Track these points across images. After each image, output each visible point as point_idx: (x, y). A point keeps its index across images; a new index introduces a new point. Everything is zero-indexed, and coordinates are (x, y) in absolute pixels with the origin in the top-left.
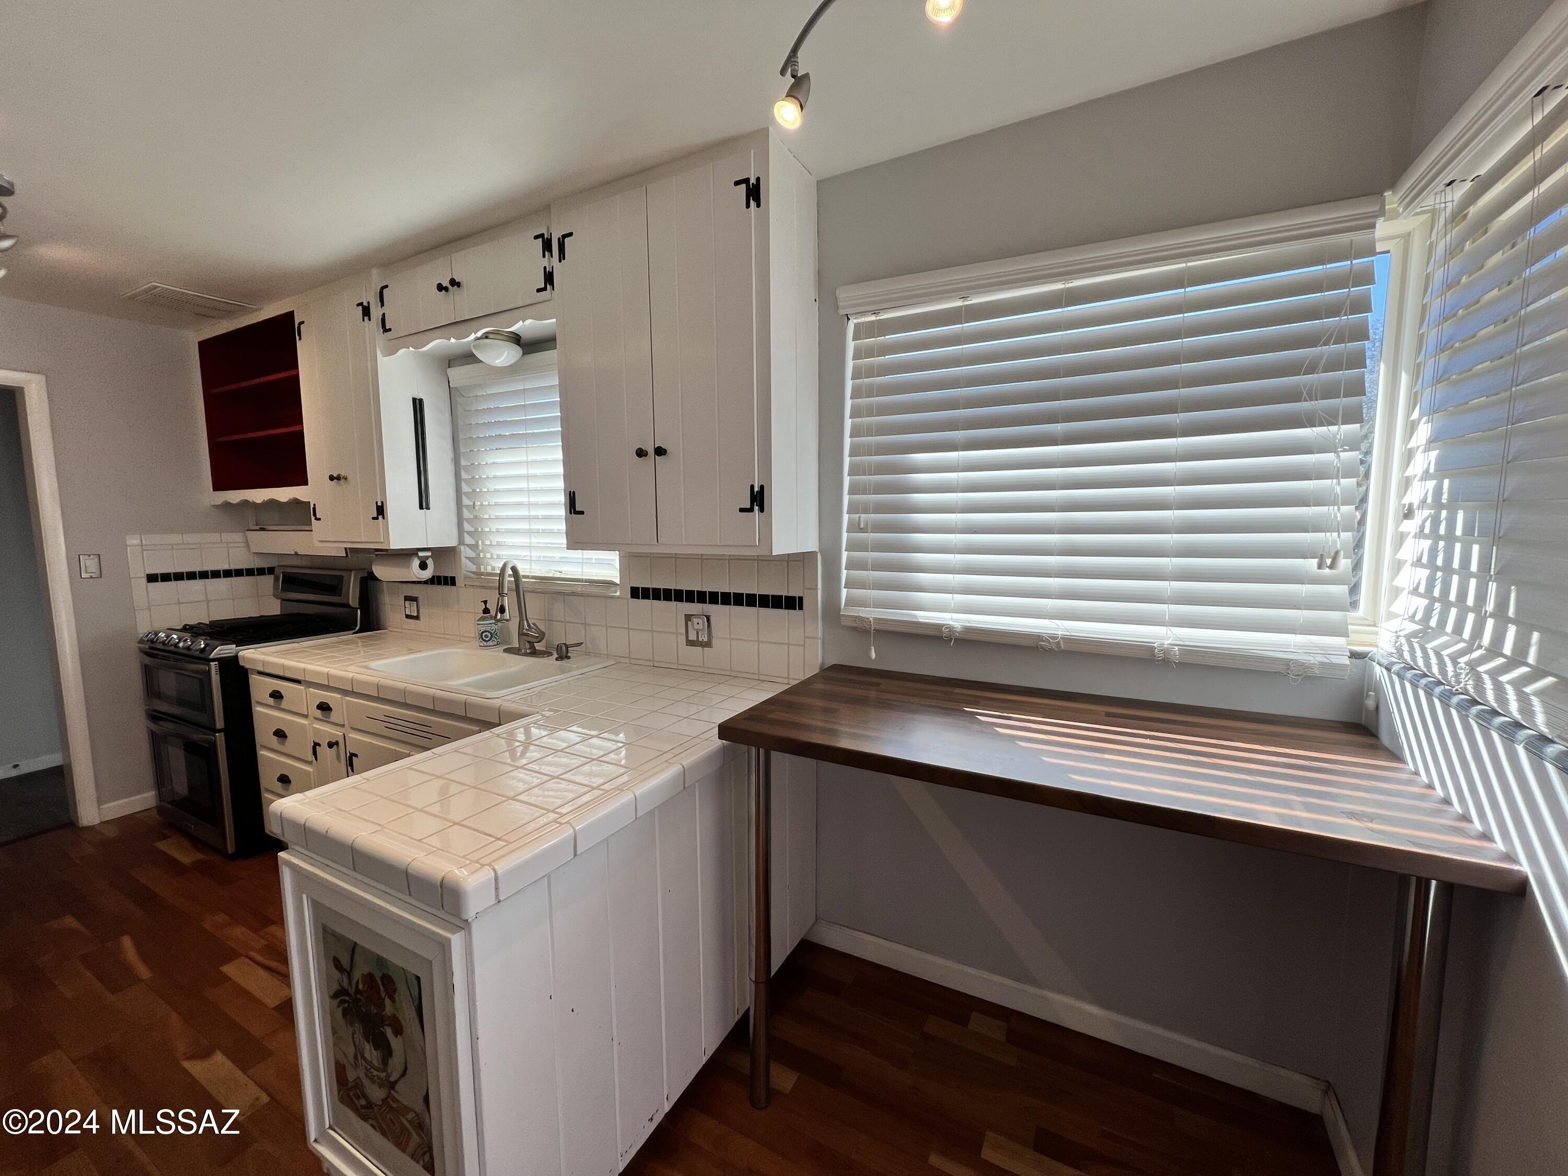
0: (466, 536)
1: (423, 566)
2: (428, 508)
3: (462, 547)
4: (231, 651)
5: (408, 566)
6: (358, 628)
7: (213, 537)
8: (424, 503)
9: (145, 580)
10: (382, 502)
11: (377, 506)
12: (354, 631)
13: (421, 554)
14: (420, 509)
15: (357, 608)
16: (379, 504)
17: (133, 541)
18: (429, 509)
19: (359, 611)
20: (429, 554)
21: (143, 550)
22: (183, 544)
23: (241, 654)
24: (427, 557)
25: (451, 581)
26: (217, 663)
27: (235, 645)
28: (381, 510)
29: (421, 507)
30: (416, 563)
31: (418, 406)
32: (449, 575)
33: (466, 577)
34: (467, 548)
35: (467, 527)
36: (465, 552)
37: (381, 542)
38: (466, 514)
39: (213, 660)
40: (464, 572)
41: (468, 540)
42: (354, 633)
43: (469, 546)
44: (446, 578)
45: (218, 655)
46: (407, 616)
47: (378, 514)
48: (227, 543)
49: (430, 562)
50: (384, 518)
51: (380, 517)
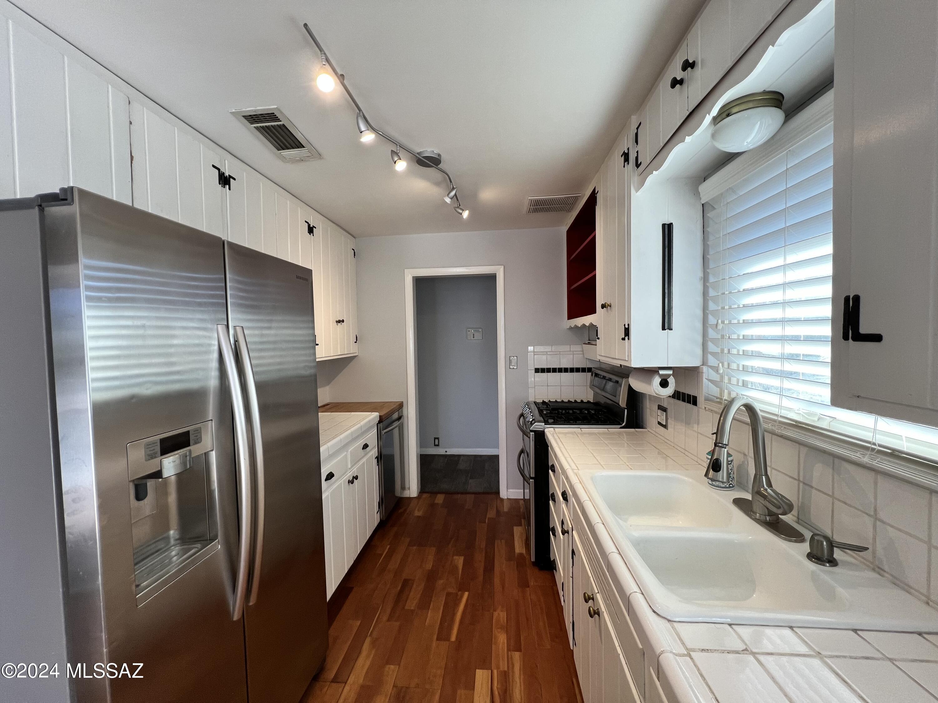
0: (710, 357)
1: (664, 384)
2: (670, 329)
3: (705, 369)
4: (542, 427)
5: (650, 383)
6: (623, 424)
7: (566, 348)
8: (666, 324)
9: (534, 371)
10: (628, 325)
11: (625, 328)
12: (621, 426)
13: (661, 372)
14: (663, 330)
15: (625, 408)
16: (627, 326)
17: (531, 348)
18: (672, 329)
19: (626, 410)
20: (670, 372)
21: (534, 355)
22: (552, 351)
23: (546, 430)
24: (669, 376)
25: (693, 400)
26: (533, 433)
27: (544, 424)
28: (627, 332)
29: (664, 329)
30: (657, 380)
31: (667, 230)
32: (692, 393)
33: (707, 399)
34: (710, 370)
35: (711, 347)
36: (707, 373)
37: (626, 360)
38: (712, 333)
39: (532, 431)
40: (704, 393)
41: (712, 361)
42: (621, 428)
43: (711, 367)
44: (689, 396)
45: (534, 428)
46: (659, 423)
47: (625, 336)
48: (573, 351)
49: (671, 380)
50: (629, 339)
51: (626, 338)
